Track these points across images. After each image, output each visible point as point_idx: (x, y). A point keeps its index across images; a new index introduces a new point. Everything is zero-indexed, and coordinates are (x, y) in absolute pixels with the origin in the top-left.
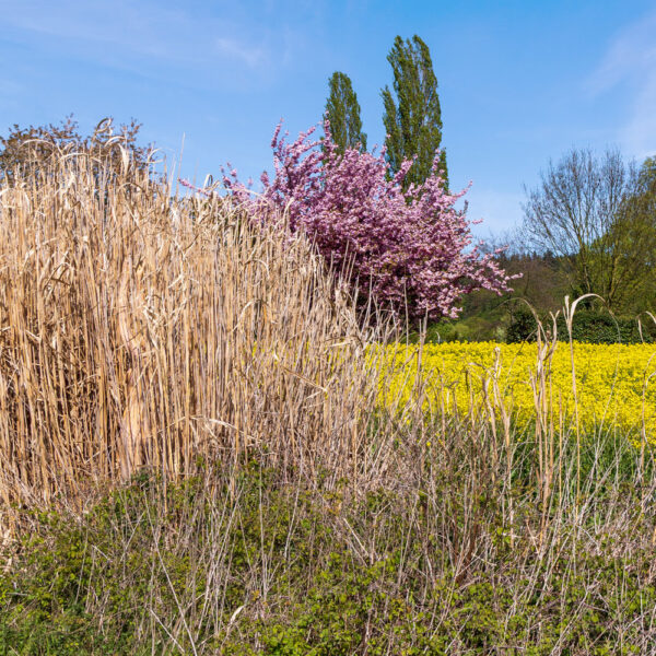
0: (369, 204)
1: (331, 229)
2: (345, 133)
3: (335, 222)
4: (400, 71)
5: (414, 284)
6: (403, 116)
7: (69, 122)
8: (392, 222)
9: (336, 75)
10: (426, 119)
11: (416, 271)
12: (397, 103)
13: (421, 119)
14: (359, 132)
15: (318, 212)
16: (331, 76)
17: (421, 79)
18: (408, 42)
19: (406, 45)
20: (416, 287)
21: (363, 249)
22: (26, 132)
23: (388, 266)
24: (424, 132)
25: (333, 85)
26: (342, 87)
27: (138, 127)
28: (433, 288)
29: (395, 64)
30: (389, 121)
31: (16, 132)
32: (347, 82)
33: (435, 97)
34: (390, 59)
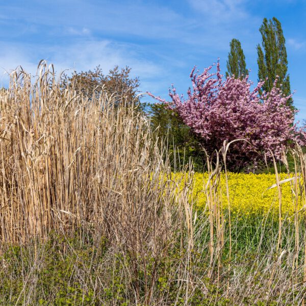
0: (238, 104)
1: (220, 117)
2: (238, 70)
3: (221, 113)
4: (266, 36)
5: (262, 143)
6: (267, 60)
7: (98, 69)
8: (251, 113)
9: (233, 41)
10: (279, 60)
11: (264, 137)
12: (264, 53)
13: (277, 61)
14: (244, 69)
15: (213, 108)
16: (231, 41)
17: (277, 40)
18: (270, 21)
19: (269, 23)
20: (263, 145)
21: (235, 126)
22: (80, 75)
23: (248, 134)
24: (278, 67)
25: (232, 46)
26: (237, 46)
27: (129, 70)
28: (272, 145)
29: (263, 33)
30: (260, 63)
31: (75, 75)
32: (239, 43)
33: (283, 48)
34: (261, 30)
